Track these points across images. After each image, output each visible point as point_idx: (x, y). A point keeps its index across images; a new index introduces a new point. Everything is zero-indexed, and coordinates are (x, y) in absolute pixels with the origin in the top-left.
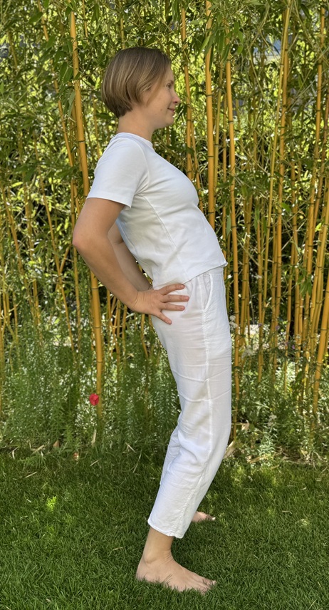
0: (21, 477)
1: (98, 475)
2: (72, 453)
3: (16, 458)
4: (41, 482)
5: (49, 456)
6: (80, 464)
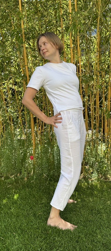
0: (6, 187)
1: (33, 186)
2: (24, 178)
3: (4, 180)
4: (13, 188)
5: (16, 179)
6: (27, 182)
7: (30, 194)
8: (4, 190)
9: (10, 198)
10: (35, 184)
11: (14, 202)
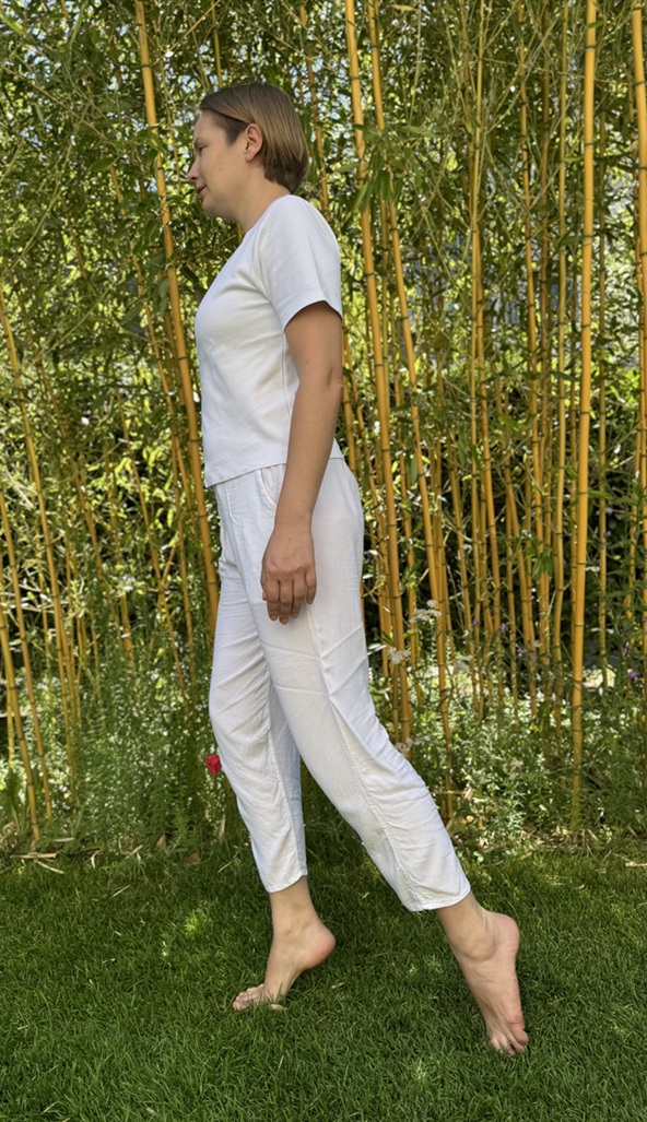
0: (105, 896)
1: (231, 886)
2: (187, 855)
3: (98, 866)
4: (137, 903)
5: (151, 860)
6: (202, 870)
7: (220, 923)
8: (98, 909)
9: (124, 943)
10: (238, 879)
11: (146, 963)
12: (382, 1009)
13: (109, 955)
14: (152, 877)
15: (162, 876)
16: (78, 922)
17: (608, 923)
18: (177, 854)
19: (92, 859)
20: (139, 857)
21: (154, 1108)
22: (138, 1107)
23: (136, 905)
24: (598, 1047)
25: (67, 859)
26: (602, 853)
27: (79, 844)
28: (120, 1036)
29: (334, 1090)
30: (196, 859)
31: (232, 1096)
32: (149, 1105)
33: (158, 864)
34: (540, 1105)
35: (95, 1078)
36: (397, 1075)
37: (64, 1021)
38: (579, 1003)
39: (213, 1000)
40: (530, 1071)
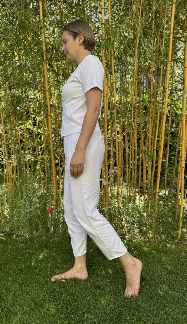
0: (17, 247)
1: (54, 246)
2: (41, 236)
3: (15, 238)
4: (26, 249)
5: (31, 237)
6: (45, 240)
7: (49, 256)
8: (15, 250)
9: (21, 260)
10: (55, 244)
11: (27, 266)
12: (94, 283)
13: (17, 263)
14: (31, 242)
15: (34, 242)
16: (9, 254)
17: (160, 262)
18: (39, 236)
19: (14, 236)
20: (27, 236)
21: (26, 307)
22: (22, 307)
23: (26, 250)
24: (154, 297)
25: (7, 236)
26: (161, 242)
27: (11, 231)
28: (18, 286)
29: (78, 305)
30: (44, 238)
31: (49, 305)
32: (25, 306)
33: (33, 238)
34: (136, 312)
35: (10, 298)
36: (96, 302)
37: (2, 281)
38: (150, 284)
39: (46, 278)
40: (134, 303)
